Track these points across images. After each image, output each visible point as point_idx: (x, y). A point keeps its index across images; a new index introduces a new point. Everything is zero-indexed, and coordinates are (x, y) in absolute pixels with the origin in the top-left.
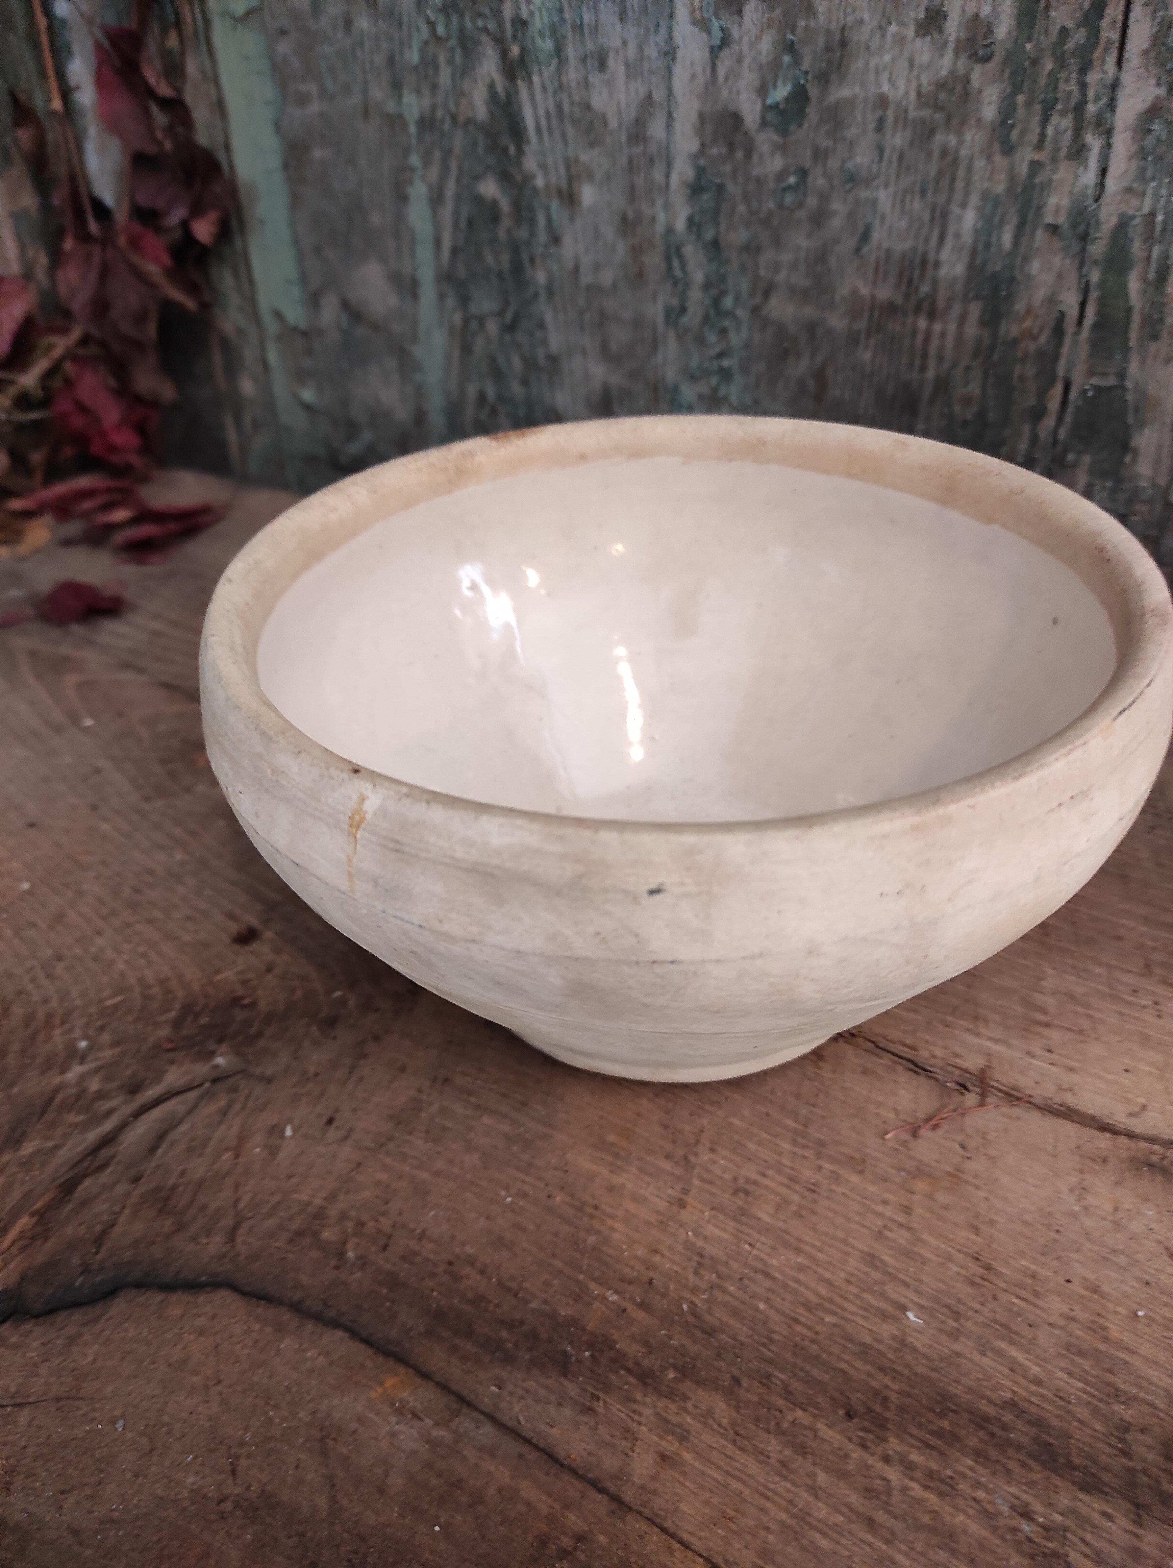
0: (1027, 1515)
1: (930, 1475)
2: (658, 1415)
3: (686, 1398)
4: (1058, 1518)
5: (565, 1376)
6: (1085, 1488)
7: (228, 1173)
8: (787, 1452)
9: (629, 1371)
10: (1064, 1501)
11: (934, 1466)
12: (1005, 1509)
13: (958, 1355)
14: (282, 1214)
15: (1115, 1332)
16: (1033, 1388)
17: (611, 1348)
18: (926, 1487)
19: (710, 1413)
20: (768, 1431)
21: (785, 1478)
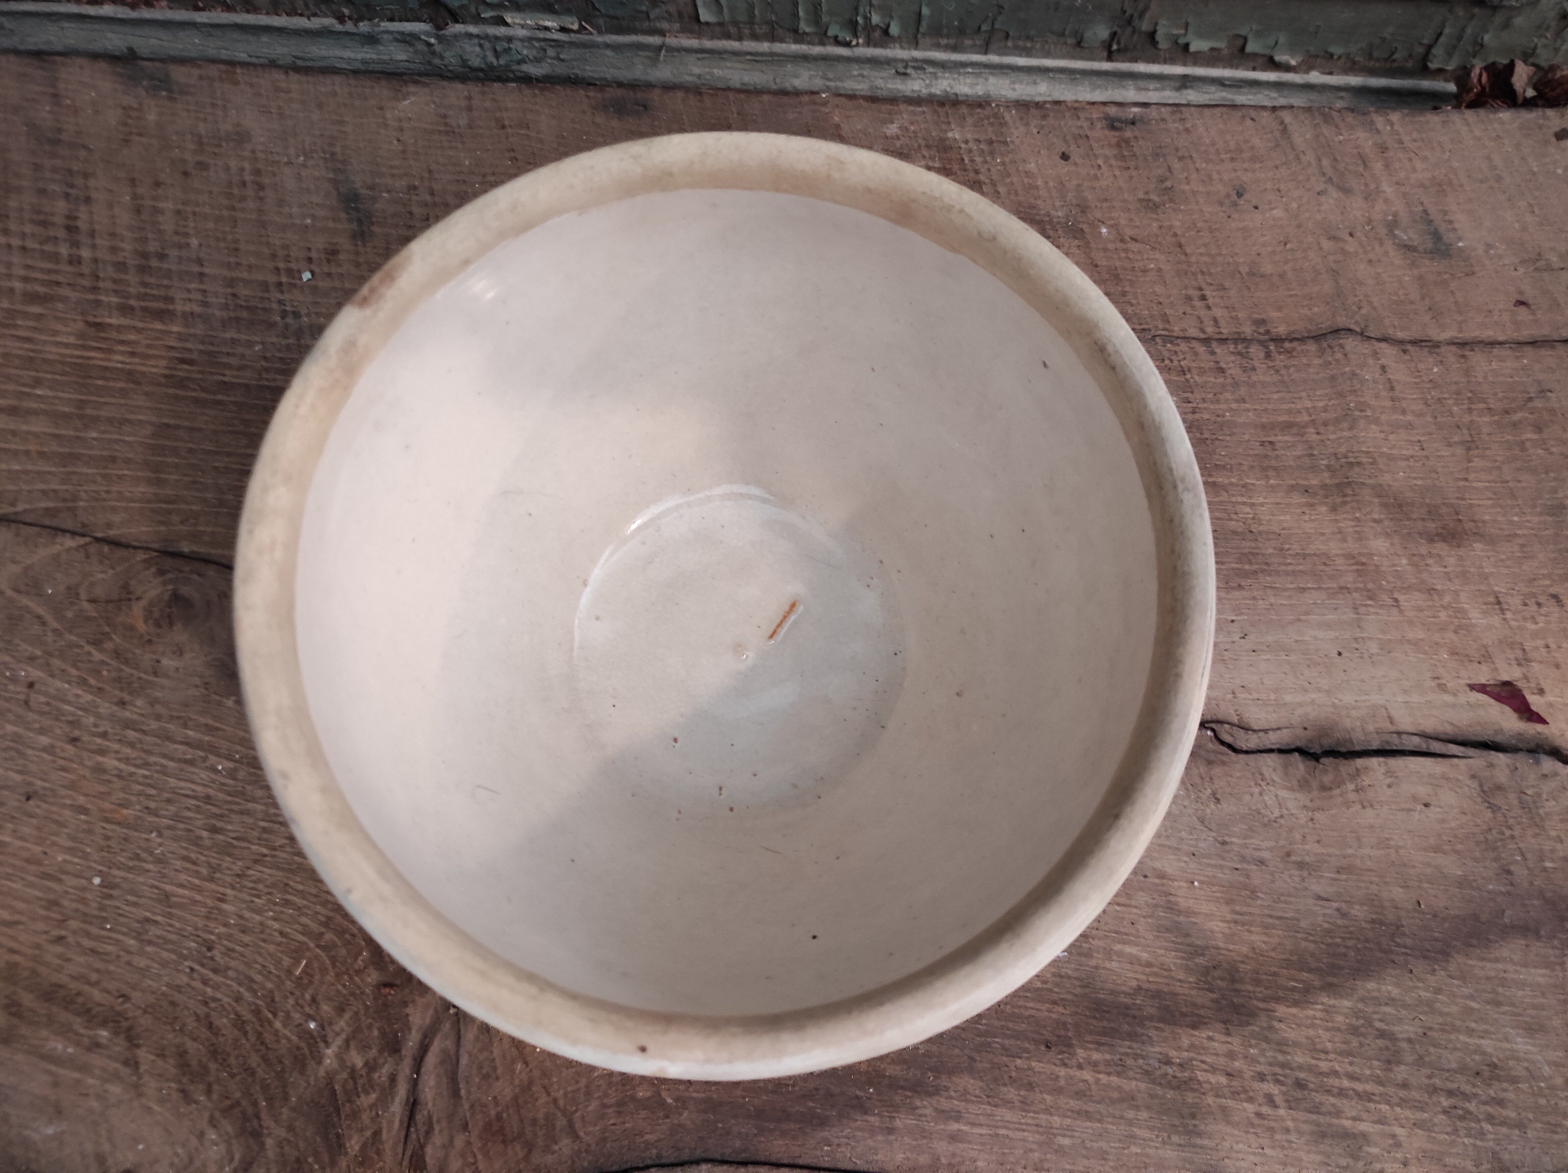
0: (1168, 1062)
1: (1108, 1063)
2: (936, 1109)
3: (947, 1089)
4: (1186, 1054)
5: (866, 1113)
6: (1194, 1027)
7: (531, 1083)
8: (1022, 1093)
9: (903, 1088)
10: (1186, 1042)
11: (1108, 1057)
12: (1157, 1064)
13: (1096, 967)
14: (596, 1095)
15: (1183, 903)
16: (1148, 970)
17: (884, 1076)
18: (1109, 1074)
19: (966, 1092)
20: (1005, 1085)
21: (1028, 1111)
